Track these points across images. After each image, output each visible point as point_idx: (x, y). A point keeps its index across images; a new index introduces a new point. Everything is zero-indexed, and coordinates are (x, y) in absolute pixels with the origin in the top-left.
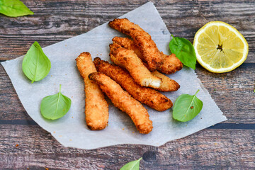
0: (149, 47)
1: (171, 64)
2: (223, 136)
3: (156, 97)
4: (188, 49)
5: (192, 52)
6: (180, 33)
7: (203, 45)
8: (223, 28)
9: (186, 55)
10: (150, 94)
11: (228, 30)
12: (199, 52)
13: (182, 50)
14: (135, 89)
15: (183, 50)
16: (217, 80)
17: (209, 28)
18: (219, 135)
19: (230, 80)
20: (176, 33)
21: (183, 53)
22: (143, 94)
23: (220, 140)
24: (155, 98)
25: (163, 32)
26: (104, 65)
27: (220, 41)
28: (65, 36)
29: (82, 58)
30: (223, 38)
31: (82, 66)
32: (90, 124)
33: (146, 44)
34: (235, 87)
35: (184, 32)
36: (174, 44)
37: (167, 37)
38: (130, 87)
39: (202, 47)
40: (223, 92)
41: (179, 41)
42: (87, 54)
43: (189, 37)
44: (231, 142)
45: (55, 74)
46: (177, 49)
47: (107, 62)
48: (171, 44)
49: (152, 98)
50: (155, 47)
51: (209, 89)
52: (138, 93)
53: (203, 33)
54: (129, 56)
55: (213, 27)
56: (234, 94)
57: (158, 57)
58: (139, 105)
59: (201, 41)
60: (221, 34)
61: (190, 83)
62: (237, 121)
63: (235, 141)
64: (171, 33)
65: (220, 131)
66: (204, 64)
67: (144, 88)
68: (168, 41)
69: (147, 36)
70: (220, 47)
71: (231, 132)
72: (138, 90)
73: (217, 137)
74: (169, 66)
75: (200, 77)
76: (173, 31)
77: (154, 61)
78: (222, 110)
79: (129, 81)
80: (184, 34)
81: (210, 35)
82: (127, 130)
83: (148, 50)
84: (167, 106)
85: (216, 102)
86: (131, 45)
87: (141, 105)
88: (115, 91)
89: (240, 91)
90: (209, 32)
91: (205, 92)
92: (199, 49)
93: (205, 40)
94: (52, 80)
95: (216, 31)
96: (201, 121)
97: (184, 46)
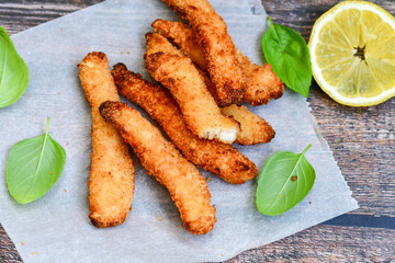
0: (221, 53)
1: (261, 88)
2: (348, 240)
3: (226, 160)
4: (298, 50)
5: (304, 58)
6: (286, 13)
7: (329, 46)
8: (369, 15)
9: (293, 63)
10: (214, 155)
11: (380, 20)
12: (318, 61)
13: (285, 52)
14: (187, 141)
15: (288, 51)
16: (348, 120)
17: (344, 12)
18: (341, 239)
19: (372, 121)
20: (277, 12)
21: (288, 57)
22: (202, 153)
23: (341, 249)
24: (224, 163)
25: (253, 10)
26: (131, 84)
27: (361, 40)
28: (62, 7)
29: (90, 64)
30: (369, 36)
31: (89, 82)
32: (96, 215)
33: (215, 46)
34: (381, 137)
35: (294, 12)
36: (271, 37)
37: (260, 20)
38: (178, 136)
39: (326, 51)
40: (357, 146)
41: (283, 32)
42: (101, 56)
43: (303, 23)
44: (363, 254)
45: (37, 91)
46: (275, 48)
47: (137, 76)
48: (266, 37)
49: (217, 162)
50: (233, 53)
51: (331, 138)
52: (192, 151)
53: (330, 23)
54: (181, 74)
55: (352, 11)
56: (377, 152)
57: (237, 78)
58: (192, 174)
59: (325, 38)
60: (364, 28)
61: (294, 124)
62: (376, 212)
63: (369, 253)
64: (268, 12)
65: (343, 229)
66: (325, 86)
67: (204, 141)
68: (260, 29)
69: (219, 25)
70: (360, 53)
71: (363, 233)
72: (193, 145)
73: (337, 243)
74: (257, 92)
75: (317, 111)
76: (272, 7)
77: (228, 86)
78: (352, 185)
79: (176, 123)
80: (293, 17)
81: (343, 27)
82: (167, 222)
83: (218, 60)
84: (246, 176)
85: (341, 167)
86: (188, 39)
87: (196, 173)
88: (148, 146)
89: (389, 145)
90: (341, 21)
91: (323, 145)
92: (318, 53)
93: (334, 35)
94: (32, 103)
95: (356, 20)
96: (309, 209)
97: (290, 43)
